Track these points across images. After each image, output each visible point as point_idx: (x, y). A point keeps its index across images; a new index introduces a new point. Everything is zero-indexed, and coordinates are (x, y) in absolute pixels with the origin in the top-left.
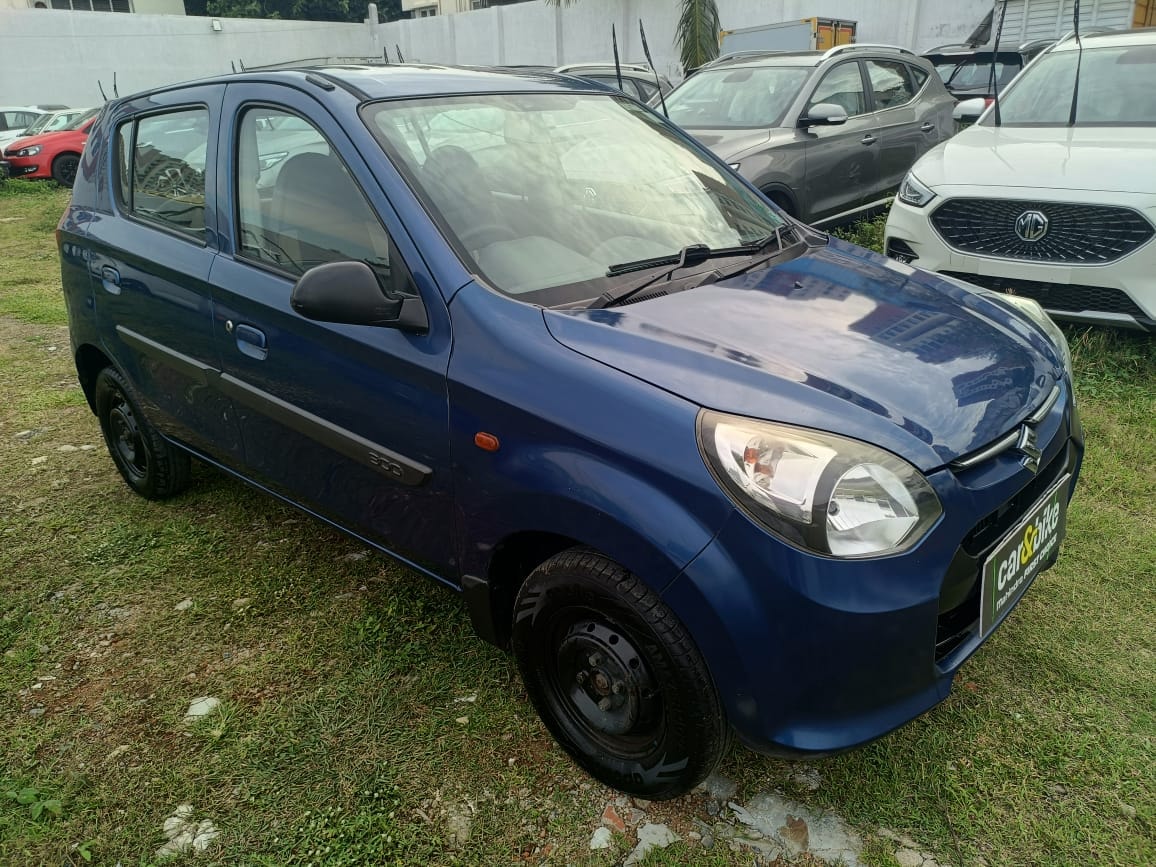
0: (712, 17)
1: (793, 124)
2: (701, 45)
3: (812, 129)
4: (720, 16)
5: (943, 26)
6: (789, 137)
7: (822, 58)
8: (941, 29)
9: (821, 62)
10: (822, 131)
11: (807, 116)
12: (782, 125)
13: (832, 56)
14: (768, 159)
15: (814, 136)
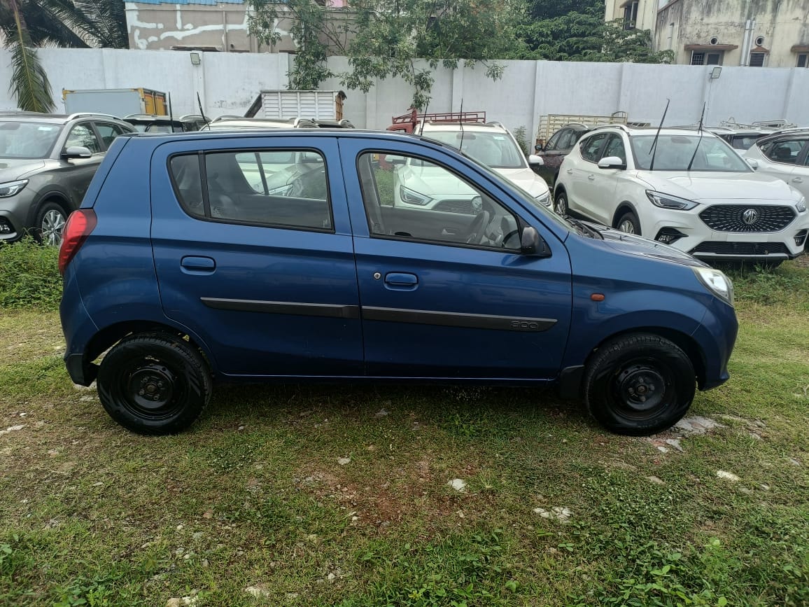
0: (41, 78)
1: (58, 157)
2: (36, 97)
3: (71, 160)
4: (49, 77)
5: (222, 102)
6: (57, 165)
7: (68, 120)
8: (221, 104)
9: (67, 122)
10: (77, 161)
11: (66, 153)
12: (51, 157)
13: (73, 119)
14: (50, 177)
15: (72, 164)
